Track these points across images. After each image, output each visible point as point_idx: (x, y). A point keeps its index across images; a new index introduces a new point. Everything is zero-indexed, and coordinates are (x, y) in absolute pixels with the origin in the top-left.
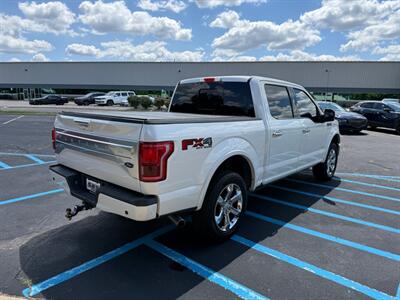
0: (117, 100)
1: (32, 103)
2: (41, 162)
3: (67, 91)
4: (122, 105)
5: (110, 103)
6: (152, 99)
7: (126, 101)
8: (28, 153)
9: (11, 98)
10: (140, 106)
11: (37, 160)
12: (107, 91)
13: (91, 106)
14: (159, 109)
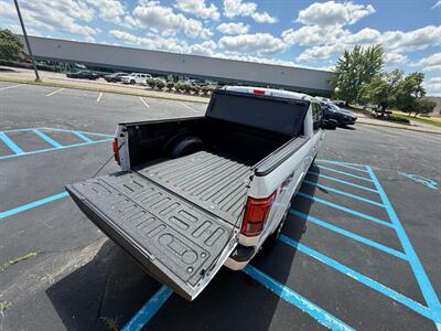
0: (138, 80)
1: (68, 76)
2: (90, 142)
3: (96, 69)
4: (142, 84)
5: (133, 82)
6: (164, 82)
7: (145, 82)
8: (76, 130)
9: (49, 70)
10: (156, 88)
11: (86, 139)
12: (130, 72)
13: (118, 84)
14: (170, 91)
